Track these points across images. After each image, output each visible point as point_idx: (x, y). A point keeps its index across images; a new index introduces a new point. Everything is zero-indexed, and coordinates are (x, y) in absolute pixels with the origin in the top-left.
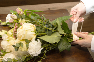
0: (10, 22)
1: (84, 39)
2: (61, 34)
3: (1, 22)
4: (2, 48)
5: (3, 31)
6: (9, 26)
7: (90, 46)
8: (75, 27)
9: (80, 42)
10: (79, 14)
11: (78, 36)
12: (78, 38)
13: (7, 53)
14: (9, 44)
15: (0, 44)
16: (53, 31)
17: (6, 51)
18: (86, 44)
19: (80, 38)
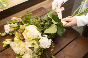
0: (11, 31)
1: (70, 21)
2: (56, 24)
3: (1, 34)
4: (16, 53)
5: (6, 40)
6: (9, 35)
7: (77, 24)
8: (60, 16)
9: (69, 24)
10: (60, 5)
11: (65, 21)
12: (66, 23)
13: (23, 55)
14: (21, 48)
15: (14, 51)
16: (49, 24)
17: (21, 54)
18: (74, 24)
19: (67, 22)
